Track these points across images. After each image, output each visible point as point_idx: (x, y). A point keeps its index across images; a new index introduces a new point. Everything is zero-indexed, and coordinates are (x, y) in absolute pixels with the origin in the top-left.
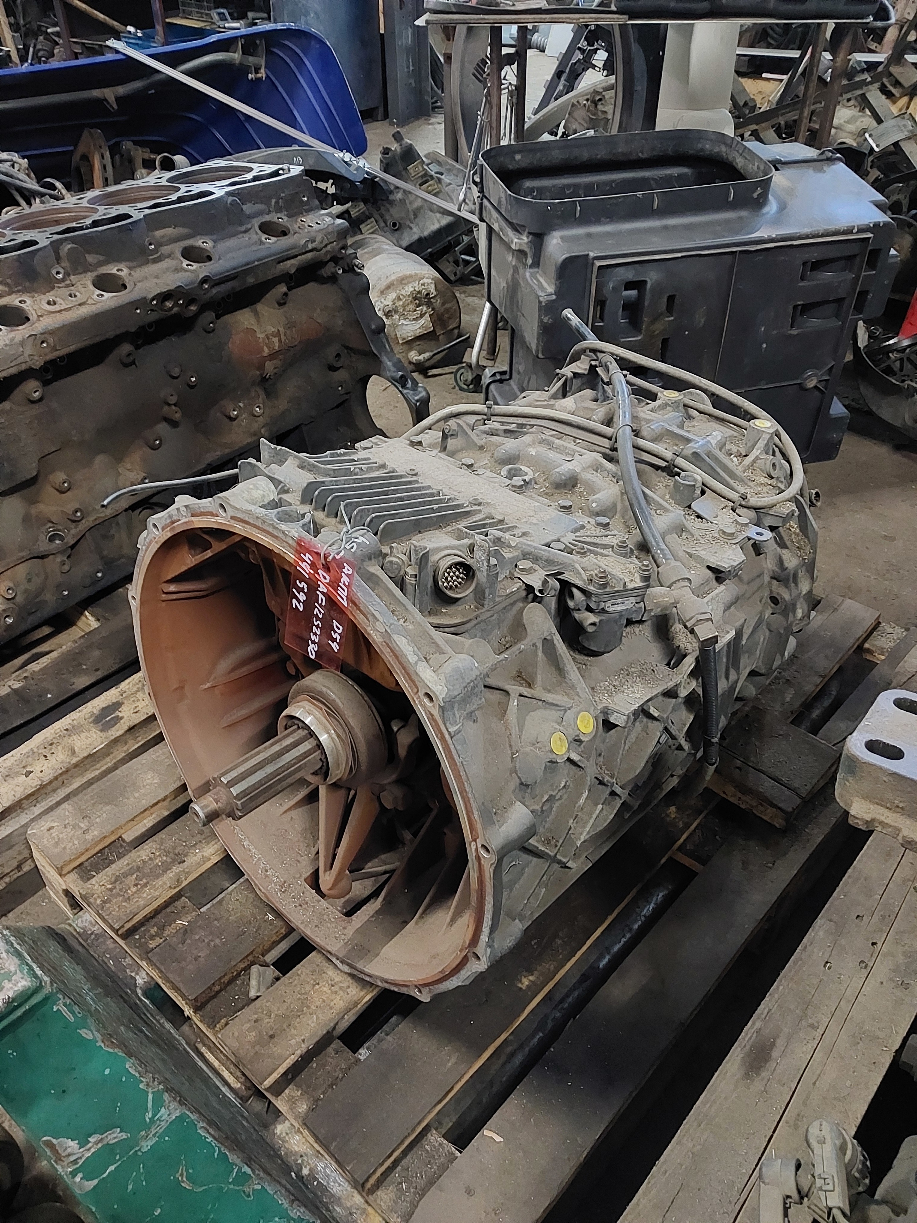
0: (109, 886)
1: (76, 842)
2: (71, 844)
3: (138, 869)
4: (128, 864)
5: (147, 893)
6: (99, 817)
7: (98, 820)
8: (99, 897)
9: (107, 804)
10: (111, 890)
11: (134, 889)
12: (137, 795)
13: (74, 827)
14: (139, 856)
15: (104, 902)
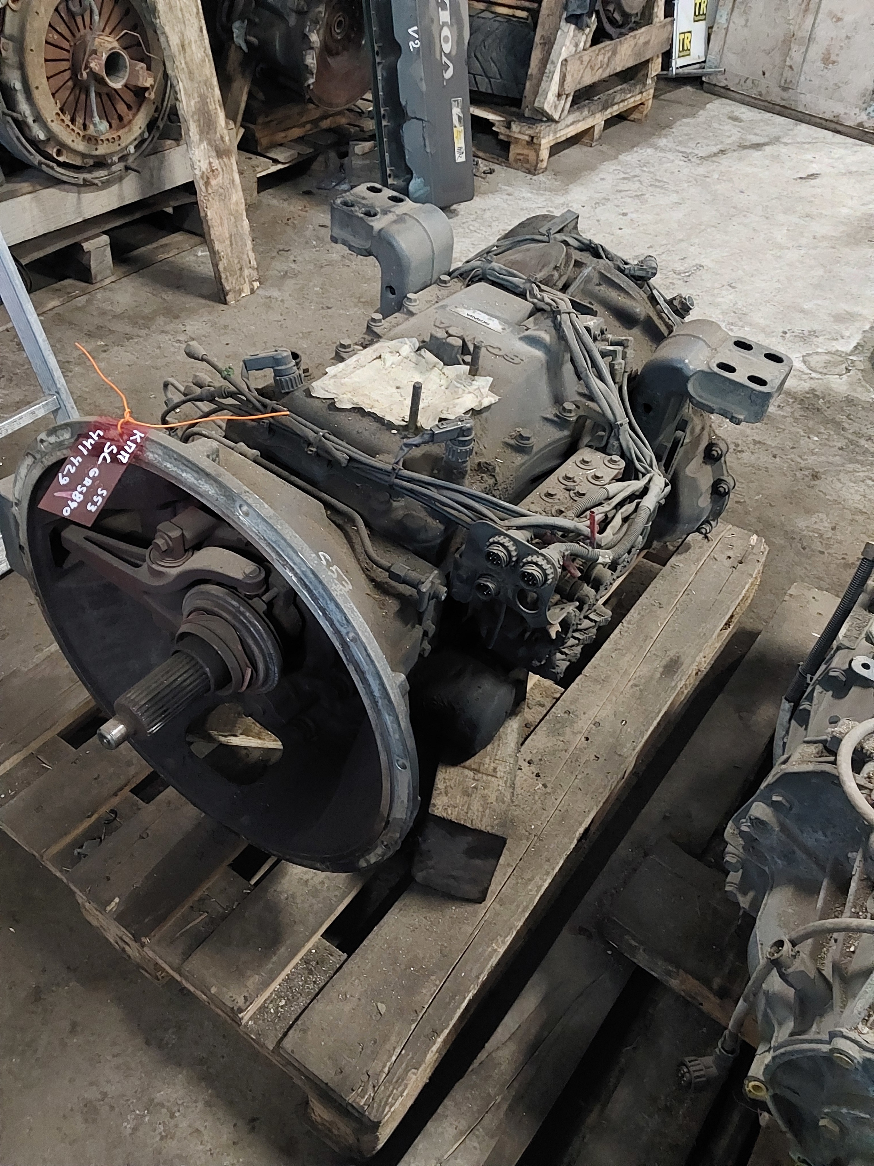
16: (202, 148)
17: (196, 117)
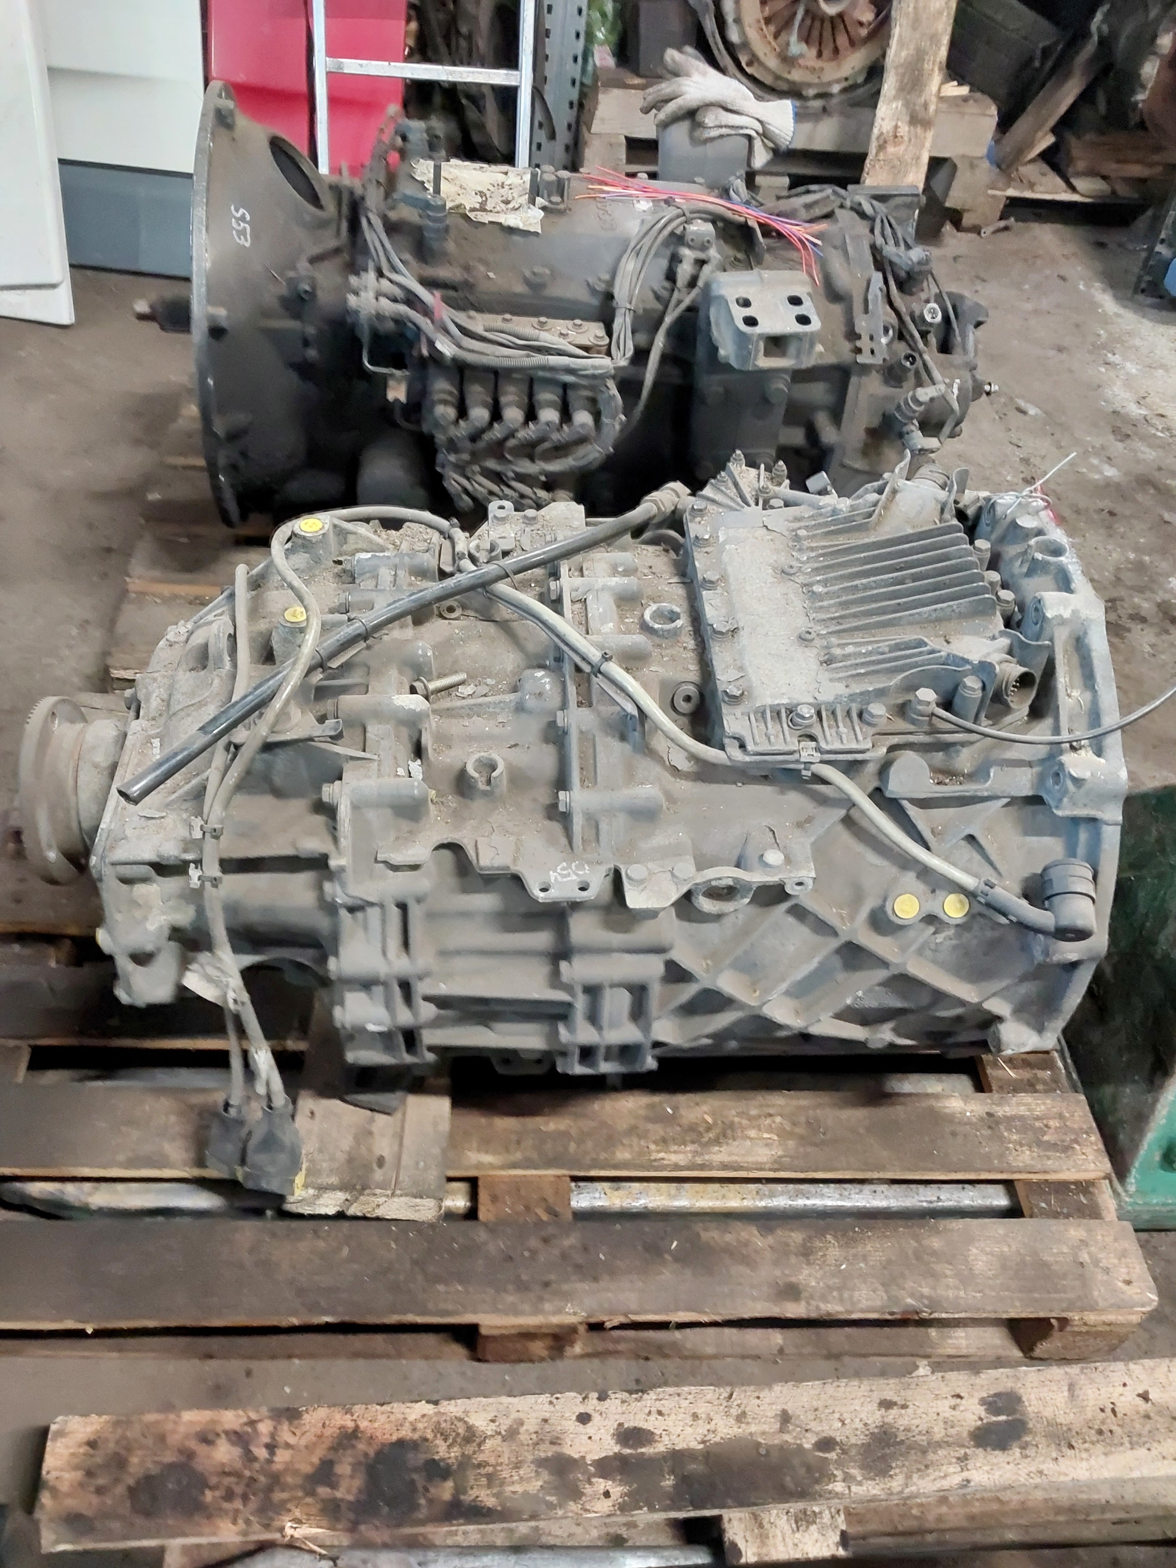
0: (1076, 1146)
1: (1099, 1237)
2: (1106, 1239)
3: (1039, 1143)
4: (1049, 1158)
5: (1040, 1110)
6: (1063, 1253)
7: (1065, 1250)
8: (1092, 1143)
9: (1045, 1265)
10: (1076, 1141)
11: (1051, 1123)
12: (1006, 1249)
13: (1096, 1262)
14: (1033, 1159)
15: (1087, 1133)
16: (894, 105)
17: (901, 70)
